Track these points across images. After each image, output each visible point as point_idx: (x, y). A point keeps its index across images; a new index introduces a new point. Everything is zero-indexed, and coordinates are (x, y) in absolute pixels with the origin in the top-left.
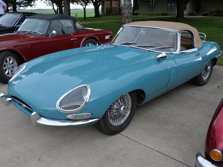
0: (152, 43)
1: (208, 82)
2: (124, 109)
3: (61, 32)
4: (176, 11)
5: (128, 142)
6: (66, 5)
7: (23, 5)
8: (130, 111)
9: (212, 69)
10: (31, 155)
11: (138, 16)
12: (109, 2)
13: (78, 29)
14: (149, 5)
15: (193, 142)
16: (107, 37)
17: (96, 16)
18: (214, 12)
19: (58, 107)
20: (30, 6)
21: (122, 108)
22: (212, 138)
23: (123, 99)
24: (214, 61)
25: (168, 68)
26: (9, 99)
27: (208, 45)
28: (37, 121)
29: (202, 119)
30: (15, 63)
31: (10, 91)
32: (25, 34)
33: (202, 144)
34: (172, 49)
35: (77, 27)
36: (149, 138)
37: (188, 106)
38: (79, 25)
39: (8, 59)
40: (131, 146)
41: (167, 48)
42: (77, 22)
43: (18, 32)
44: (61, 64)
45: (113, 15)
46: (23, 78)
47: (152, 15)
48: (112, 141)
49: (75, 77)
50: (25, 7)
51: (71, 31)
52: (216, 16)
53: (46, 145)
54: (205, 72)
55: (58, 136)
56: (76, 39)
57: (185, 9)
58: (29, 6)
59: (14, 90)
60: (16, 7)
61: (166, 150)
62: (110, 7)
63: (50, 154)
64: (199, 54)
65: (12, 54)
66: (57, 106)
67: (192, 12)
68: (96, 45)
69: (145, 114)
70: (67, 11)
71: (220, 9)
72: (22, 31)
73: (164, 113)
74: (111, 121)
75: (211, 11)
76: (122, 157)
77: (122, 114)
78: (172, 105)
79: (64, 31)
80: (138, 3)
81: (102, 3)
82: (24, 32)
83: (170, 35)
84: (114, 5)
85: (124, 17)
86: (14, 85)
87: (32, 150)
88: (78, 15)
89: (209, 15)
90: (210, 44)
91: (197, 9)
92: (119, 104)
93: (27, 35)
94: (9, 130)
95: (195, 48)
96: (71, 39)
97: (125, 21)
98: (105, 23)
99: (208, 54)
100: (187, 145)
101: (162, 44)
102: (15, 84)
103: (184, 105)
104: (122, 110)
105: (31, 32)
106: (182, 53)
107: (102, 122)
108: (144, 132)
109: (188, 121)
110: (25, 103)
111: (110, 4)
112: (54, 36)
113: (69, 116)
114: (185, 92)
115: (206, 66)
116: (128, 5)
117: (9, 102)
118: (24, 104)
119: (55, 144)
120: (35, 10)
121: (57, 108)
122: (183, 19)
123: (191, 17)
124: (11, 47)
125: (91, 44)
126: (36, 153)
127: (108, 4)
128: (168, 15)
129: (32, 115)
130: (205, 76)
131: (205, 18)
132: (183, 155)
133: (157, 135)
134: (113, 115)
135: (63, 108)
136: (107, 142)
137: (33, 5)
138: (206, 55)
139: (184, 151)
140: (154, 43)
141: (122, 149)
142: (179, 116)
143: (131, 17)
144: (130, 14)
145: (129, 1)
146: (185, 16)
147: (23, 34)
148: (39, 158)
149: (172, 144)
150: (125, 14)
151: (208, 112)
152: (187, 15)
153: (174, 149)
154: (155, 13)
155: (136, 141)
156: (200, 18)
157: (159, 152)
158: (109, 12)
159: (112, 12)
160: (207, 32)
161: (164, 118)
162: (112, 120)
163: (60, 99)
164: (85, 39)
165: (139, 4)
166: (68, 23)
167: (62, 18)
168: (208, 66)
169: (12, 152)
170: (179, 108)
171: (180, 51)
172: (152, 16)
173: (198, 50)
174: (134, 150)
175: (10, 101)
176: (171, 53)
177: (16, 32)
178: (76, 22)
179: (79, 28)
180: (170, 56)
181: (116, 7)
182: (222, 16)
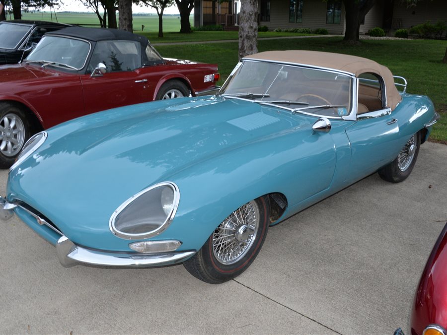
0: (302, 97)
1: (409, 176)
2: (245, 231)
3: (111, 59)
4: (343, 26)
5: (252, 299)
6: (124, 7)
7: (35, 4)
8: (255, 236)
9: (417, 150)
10: (54, 323)
11: (267, 33)
12: (210, 4)
13: (149, 59)
14: (291, 11)
15: (381, 301)
16: (208, 78)
17: (182, 31)
18: (419, 30)
19: (112, 227)
20: (49, 5)
21: (241, 230)
22: (427, 300)
23: (244, 211)
24: (422, 134)
25: (332, 149)
26: (11, 206)
27: (412, 102)
28: (69, 255)
29: (399, 252)
30: (21, 128)
31: (12, 189)
32: (41, 68)
33: (399, 305)
34: (341, 111)
35: (148, 56)
36: (294, 290)
37: (370, 225)
38: (152, 52)
39: (6, 119)
40: (258, 307)
41: (332, 107)
42: (148, 47)
43: (28, 64)
44: (117, 138)
45: (217, 30)
46: (39, 163)
47: (295, 31)
48: (220, 296)
49: (145, 163)
50: (38, 7)
51: (136, 65)
52: (423, 38)
53: (85, 302)
54: (404, 154)
55: (110, 283)
56: (145, 80)
57: (363, 22)
58: (46, 5)
59: (21, 189)
60: (20, 7)
61: (327, 317)
62: (211, 13)
63: (93, 321)
64: (394, 120)
65: (14, 110)
66: (112, 225)
67: (376, 30)
68: (188, 96)
69: (284, 241)
70: (125, 19)
71: (432, 25)
72: (37, 61)
73: (323, 239)
74: (218, 256)
75: (413, 27)
76: (240, 330)
77: (241, 241)
78: (338, 223)
79: (116, 57)
80: (268, 6)
81: (195, 4)
82: (41, 64)
83: (336, 78)
84: (220, 9)
85: (241, 37)
86: (20, 176)
87: (56, 313)
88: (146, 26)
89: (408, 36)
90: (415, 100)
91: (386, 24)
92: (235, 221)
93: (46, 71)
94: (9, 269)
95: (387, 108)
96: (136, 81)
97: (243, 44)
98: (202, 45)
99: (411, 120)
100: (369, 306)
101: (322, 98)
102: (22, 174)
103: (363, 223)
104: (242, 233)
105: (54, 63)
106: (360, 118)
107: (200, 259)
108: (283, 278)
109: (371, 257)
110: (42, 216)
111: (211, 6)
112: (102, 73)
113: (135, 247)
114: (364, 196)
115: (406, 145)
116: (251, 13)
117: (9, 212)
118: (41, 218)
119: (104, 301)
120: (58, 13)
121: (111, 230)
122: (358, 42)
123: (373, 38)
124: (12, 94)
125: (175, 92)
126: (65, 318)
127: (209, 6)
128: (327, 34)
129: (60, 243)
130: (404, 164)
131: (402, 41)
132: (362, 327)
133: (309, 284)
134: (223, 244)
135: (123, 229)
136: (209, 298)
137: (55, 4)
138: (407, 122)
139: (363, 319)
140: (305, 96)
141: (240, 314)
142: (353, 246)
143: (254, 36)
144: (253, 30)
145: (252, 6)
146: (361, 37)
147: (37, 68)
148: (71, 330)
149: (340, 305)
150: (243, 30)
151: (409, 238)
152: (366, 34)
153: (344, 314)
154: (301, 29)
155: (268, 296)
156: (392, 41)
157: (313, 320)
158: (209, 23)
159: (214, 23)
160: (406, 70)
161: (322, 249)
162: (220, 254)
163: (117, 210)
164: (164, 80)
165: (269, 9)
166: (130, 48)
167: (117, 38)
168: (410, 145)
169: (16, 316)
170: (353, 229)
171: (357, 115)
172: (296, 34)
173: (393, 111)
174: (264, 316)
175: (12, 210)
176: (340, 118)
177: (23, 63)
178: (146, 47)
179: (152, 59)
180: (338, 125)
181: (224, 14)
182: (434, 39)
